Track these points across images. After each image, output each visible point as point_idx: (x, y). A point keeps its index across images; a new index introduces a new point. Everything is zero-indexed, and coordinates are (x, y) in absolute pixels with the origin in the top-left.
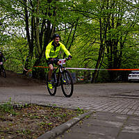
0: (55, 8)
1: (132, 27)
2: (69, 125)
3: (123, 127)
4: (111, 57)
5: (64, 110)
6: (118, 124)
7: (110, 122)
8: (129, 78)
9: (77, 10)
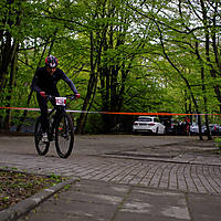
0: (19, 13)
1: (141, 48)
2: (37, 200)
3: (122, 203)
4: (108, 93)
5: (29, 176)
6: (114, 200)
7: (103, 197)
8: (135, 128)
9: (55, 17)
